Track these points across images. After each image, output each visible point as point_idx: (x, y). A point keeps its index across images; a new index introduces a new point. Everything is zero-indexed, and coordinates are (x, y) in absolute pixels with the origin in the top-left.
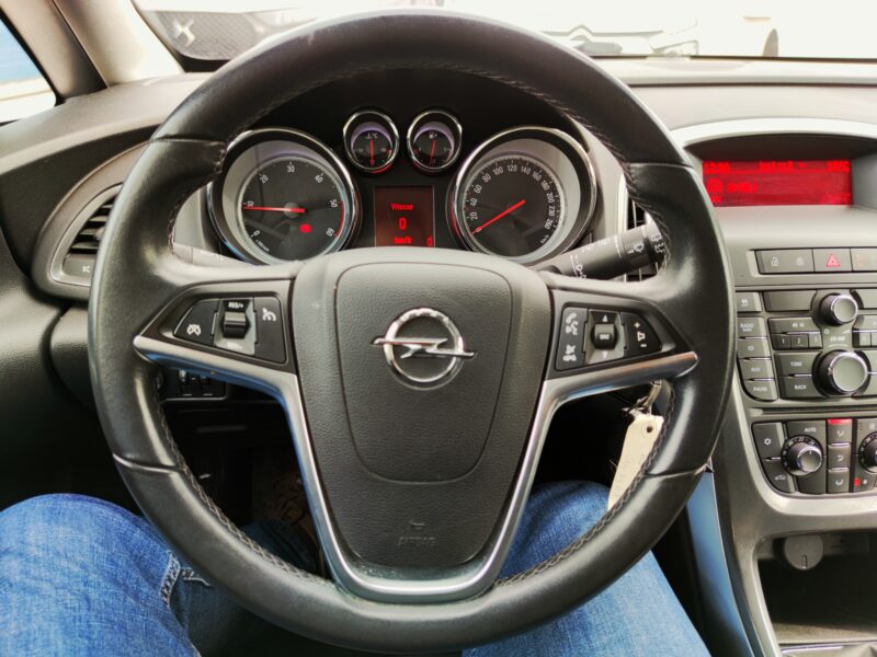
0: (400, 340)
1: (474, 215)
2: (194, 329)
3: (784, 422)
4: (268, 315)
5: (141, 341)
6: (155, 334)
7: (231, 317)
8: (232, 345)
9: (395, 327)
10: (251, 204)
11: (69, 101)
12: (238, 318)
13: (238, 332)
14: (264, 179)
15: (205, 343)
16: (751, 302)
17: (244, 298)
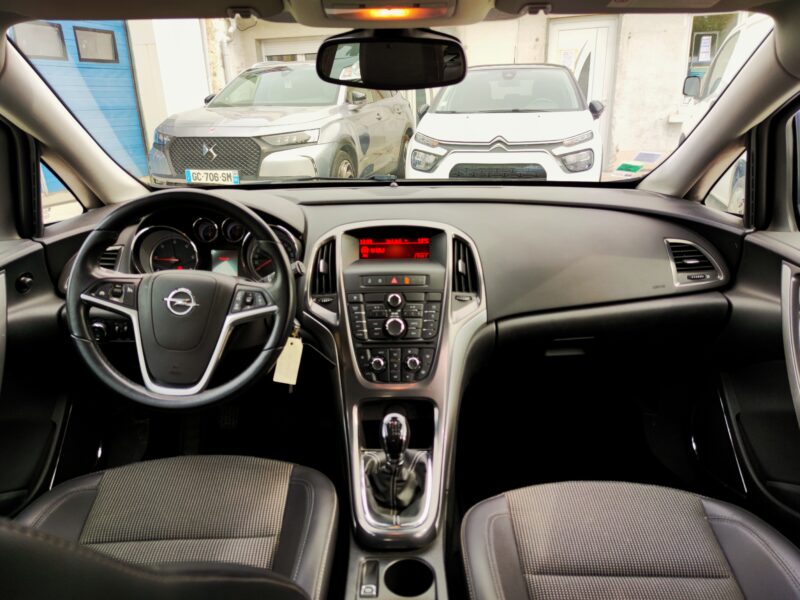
0: (174, 300)
1: (257, 262)
2: (102, 293)
3: (371, 349)
4: (130, 290)
5: (84, 296)
6: (89, 294)
7: (116, 290)
8: (115, 299)
9: (173, 293)
10: (156, 258)
11: (90, 211)
12: (119, 291)
13: (118, 295)
14: (163, 246)
15: (106, 298)
16: (358, 298)
17: (121, 284)
